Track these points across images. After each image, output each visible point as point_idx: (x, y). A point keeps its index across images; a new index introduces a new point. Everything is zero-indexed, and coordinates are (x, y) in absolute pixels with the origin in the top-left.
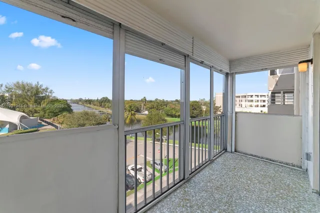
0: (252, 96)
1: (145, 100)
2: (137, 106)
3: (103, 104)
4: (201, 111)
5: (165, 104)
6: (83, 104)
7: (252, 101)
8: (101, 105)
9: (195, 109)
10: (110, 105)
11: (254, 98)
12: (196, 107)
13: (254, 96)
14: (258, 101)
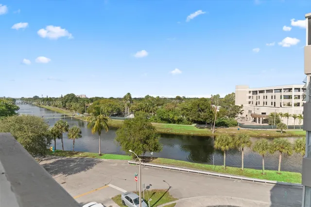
0: (290, 90)
1: (130, 97)
2: (118, 106)
3: (67, 104)
4: (212, 112)
5: (161, 103)
6: (39, 105)
7: (290, 97)
8: (65, 107)
9: (203, 110)
10: (78, 105)
11: (294, 93)
12: (203, 107)
13: (293, 90)
14: (299, 96)
